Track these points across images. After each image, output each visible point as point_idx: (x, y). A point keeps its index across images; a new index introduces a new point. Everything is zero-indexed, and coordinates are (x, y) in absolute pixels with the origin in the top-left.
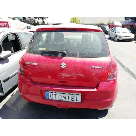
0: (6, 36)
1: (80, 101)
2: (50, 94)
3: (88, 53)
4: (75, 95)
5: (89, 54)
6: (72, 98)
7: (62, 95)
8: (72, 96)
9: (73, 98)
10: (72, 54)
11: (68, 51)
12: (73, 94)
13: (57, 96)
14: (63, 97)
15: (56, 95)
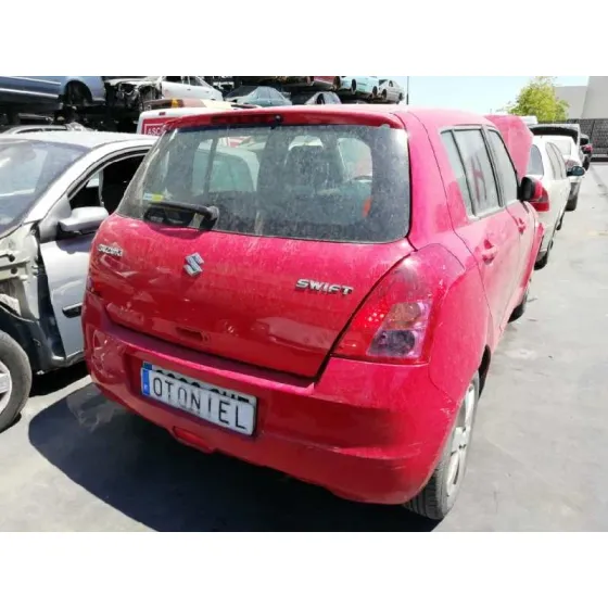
0: (107, 161)
1: (249, 430)
2: (152, 375)
3: (298, 220)
4: (233, 397)
5: (305, 223)
6: (221, 411)
7: (189, 388)
8: (221, 402)
9: (224, 412)
10: (237, 222)
11: (226, 205)
12: (225, 394)
13: (174, 389)
14: (193, 397)
15: (170, 384)
